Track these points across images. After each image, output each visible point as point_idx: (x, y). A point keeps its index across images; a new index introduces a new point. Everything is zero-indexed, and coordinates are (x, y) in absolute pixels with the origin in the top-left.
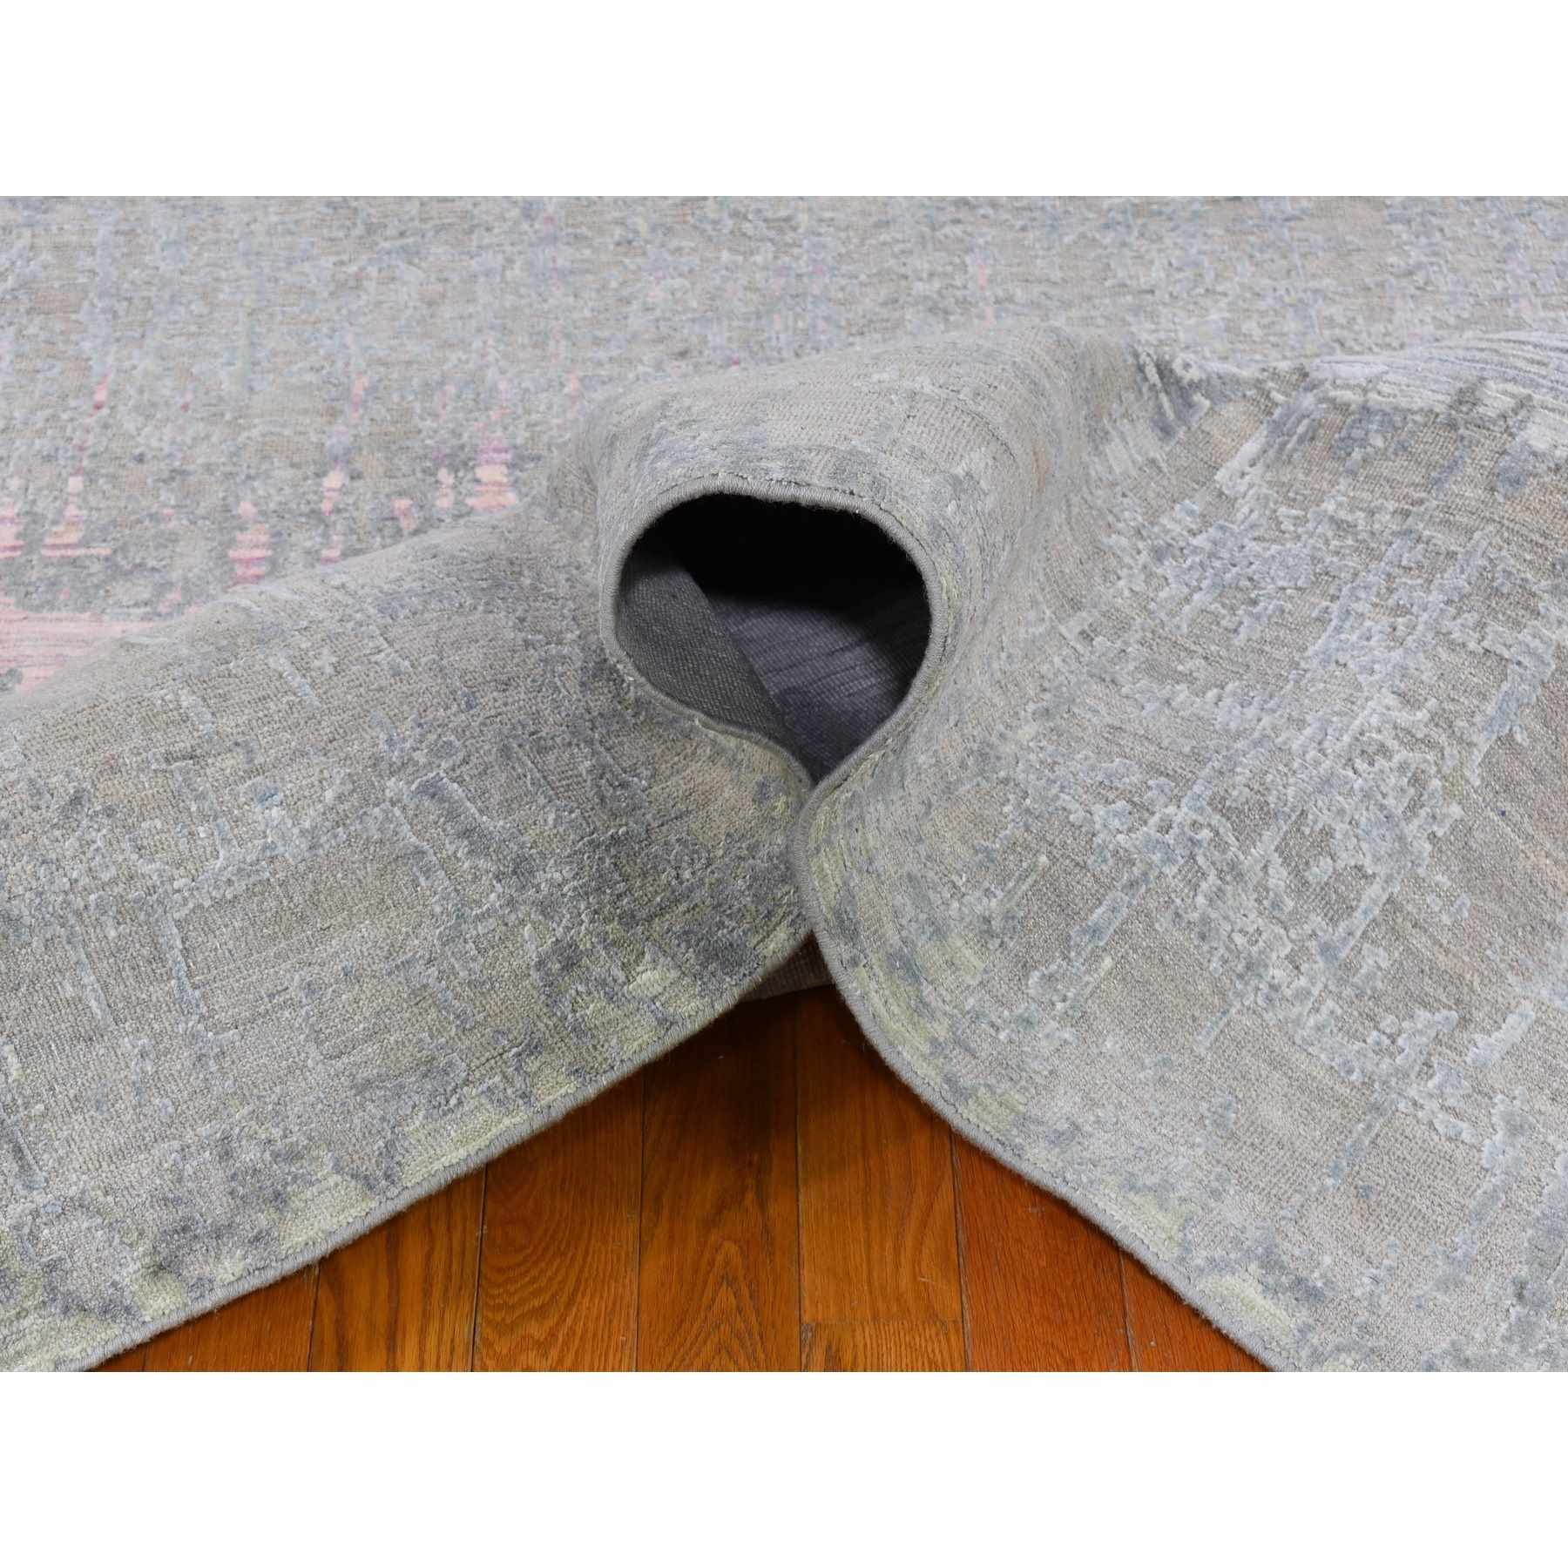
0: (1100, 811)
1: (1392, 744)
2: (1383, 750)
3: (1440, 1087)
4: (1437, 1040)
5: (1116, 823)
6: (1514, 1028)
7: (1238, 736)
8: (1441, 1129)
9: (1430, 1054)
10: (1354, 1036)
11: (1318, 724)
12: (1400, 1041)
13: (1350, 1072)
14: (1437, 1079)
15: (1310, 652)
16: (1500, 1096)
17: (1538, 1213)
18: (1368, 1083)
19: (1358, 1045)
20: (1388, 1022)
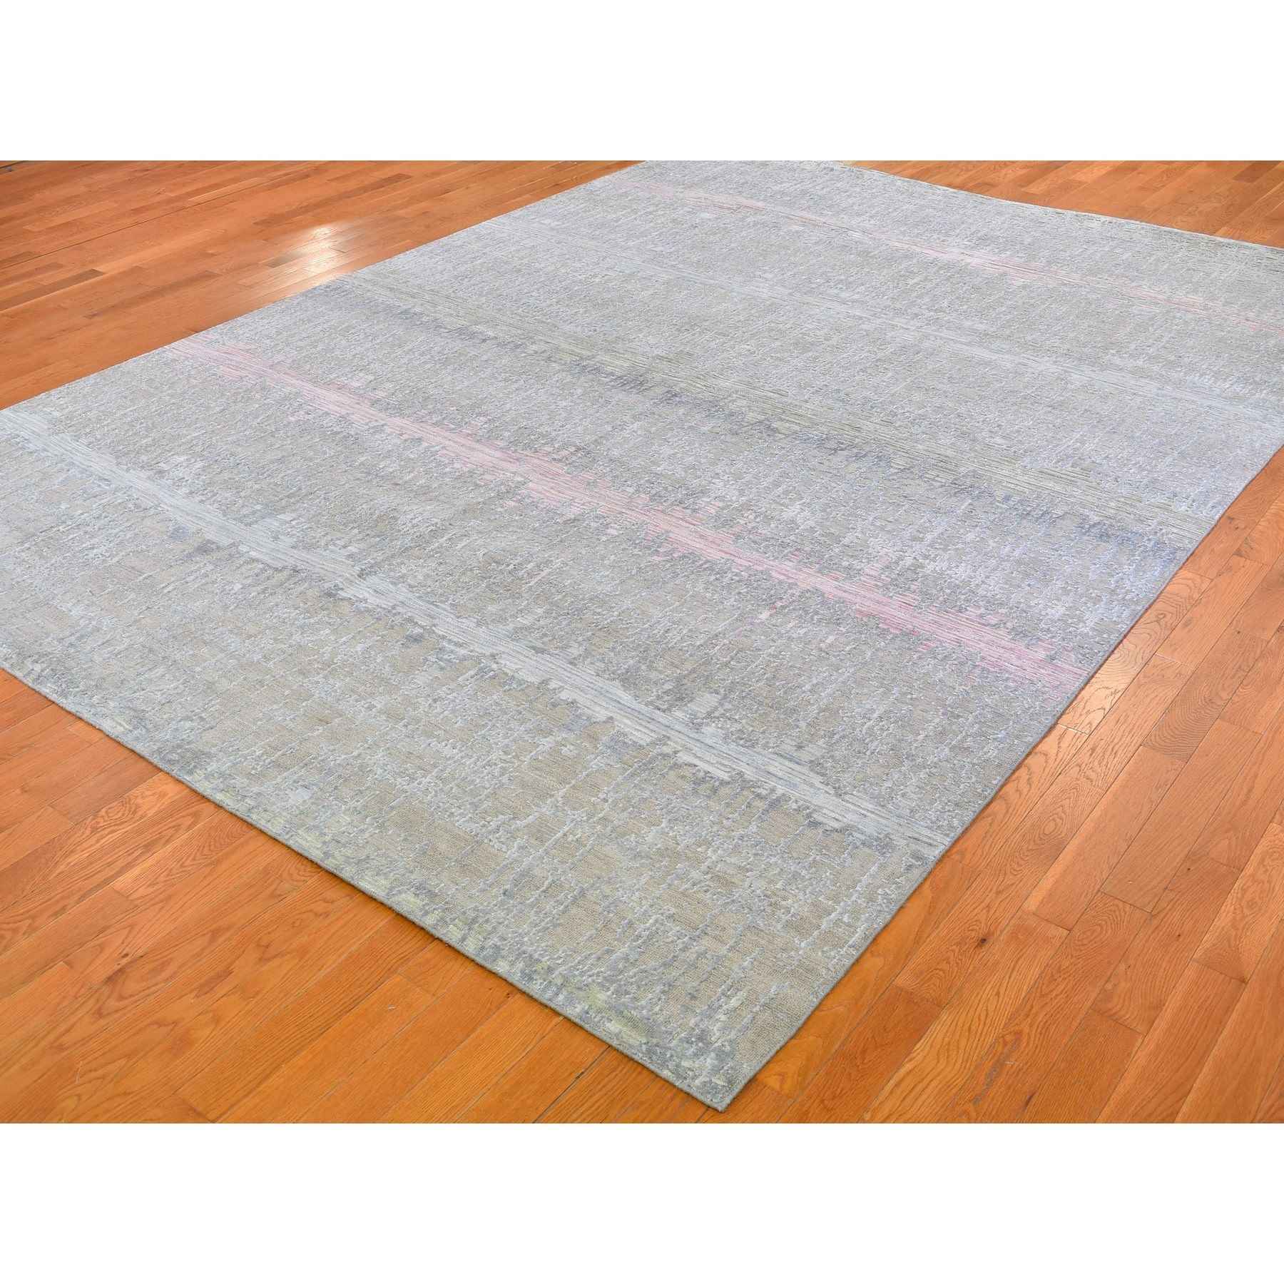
3: (500, 836)
4: (504, 823)
6: (530, 820)
9: (500, 827)
12: (491, 823)
14: (500, 833)
16: (519, 839)
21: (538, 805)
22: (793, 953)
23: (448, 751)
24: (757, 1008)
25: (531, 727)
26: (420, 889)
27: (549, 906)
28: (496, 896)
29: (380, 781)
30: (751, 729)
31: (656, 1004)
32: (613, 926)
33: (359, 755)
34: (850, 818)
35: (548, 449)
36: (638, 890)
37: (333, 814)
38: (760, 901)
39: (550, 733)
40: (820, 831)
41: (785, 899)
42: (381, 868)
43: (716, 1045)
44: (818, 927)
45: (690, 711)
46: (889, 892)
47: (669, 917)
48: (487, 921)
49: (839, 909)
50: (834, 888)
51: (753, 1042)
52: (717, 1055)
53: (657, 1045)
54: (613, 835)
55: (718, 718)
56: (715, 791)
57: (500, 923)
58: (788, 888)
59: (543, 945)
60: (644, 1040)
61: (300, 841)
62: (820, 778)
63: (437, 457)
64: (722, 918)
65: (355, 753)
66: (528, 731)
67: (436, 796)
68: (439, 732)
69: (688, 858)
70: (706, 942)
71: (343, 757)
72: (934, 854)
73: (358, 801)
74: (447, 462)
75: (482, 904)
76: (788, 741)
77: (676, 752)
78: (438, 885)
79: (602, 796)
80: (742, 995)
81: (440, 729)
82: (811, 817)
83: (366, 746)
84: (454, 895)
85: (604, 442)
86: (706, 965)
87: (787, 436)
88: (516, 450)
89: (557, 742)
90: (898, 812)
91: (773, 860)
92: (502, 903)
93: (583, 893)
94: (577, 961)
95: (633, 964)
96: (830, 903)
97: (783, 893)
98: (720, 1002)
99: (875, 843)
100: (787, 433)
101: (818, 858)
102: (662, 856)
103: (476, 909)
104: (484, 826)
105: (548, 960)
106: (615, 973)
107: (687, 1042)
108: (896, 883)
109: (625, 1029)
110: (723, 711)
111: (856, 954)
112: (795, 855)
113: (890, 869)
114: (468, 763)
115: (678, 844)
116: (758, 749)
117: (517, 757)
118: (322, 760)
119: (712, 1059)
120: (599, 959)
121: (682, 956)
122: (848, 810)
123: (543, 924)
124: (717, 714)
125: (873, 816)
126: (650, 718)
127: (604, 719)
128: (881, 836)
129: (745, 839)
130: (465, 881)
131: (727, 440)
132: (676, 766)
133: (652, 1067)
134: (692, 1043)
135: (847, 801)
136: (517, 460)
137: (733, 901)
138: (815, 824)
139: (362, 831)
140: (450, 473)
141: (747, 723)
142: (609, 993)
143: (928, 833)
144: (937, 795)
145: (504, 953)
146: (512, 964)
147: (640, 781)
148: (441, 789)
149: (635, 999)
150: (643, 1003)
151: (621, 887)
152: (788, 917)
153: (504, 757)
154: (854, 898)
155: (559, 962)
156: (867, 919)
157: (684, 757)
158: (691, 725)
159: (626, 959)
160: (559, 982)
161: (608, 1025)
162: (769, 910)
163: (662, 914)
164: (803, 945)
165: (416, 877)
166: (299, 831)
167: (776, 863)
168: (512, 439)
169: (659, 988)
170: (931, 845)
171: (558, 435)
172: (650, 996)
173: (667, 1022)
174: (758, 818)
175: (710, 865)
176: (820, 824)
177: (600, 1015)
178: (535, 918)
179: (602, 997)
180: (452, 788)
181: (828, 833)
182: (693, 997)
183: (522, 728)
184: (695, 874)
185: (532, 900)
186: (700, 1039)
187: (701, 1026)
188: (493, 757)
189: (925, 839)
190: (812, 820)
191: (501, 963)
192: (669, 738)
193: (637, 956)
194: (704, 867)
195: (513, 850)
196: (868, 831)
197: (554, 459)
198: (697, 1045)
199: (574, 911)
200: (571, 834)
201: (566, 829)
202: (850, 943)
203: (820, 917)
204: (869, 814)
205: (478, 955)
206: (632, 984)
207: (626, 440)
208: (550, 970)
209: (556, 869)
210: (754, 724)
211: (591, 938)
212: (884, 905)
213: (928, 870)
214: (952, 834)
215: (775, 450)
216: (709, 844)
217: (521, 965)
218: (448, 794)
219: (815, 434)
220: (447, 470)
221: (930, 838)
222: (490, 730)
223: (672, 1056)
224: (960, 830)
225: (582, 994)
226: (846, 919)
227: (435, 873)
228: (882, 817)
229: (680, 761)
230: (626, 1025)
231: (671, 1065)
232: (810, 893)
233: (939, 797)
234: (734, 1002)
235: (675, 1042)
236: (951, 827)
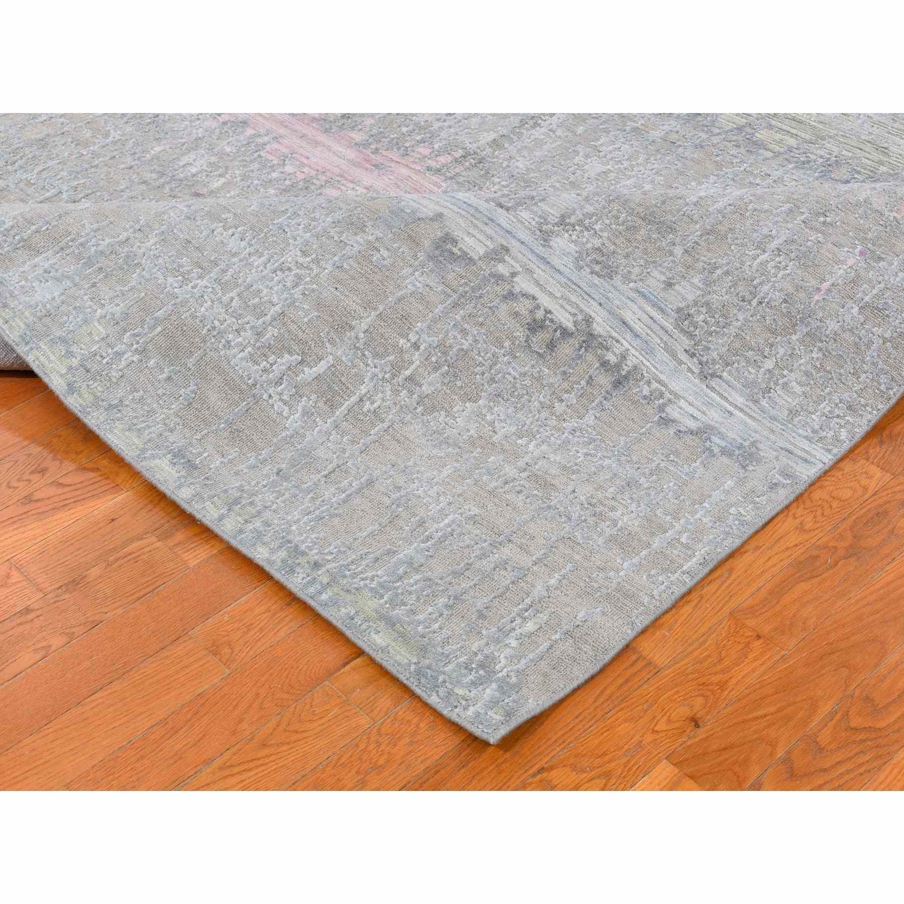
0: (170, 280)
1: (294, 268)
2: (289, 269)
3: (282, 390)
4: (289, 368)
5: (176, 285)
6: (322, 367)
7: (235, 255)
8: (276, 408)
9: (284, 375)
10: (256, 363)
11: (267, 256)
12: (274, 367)
13: (249, 379)
14: (283, 386)
15: (275, 222)
16: (305, 398)
17: (299, 447)
18: (254, 385)
19: (256, 367)
20: (272, 359)
21: (332, 342)
22: (612, 574)
23: (233, 244)
24: (557, 636)
25: (340, 217)
26: (178, 455)
27: (328, 492)
28: (267, 476)
29: (147, 280)
30: (612, 248)
31: (436, 620)
32: (401, 523)
33: (128, 239)
34: (714, 417)
35: (423, 150)
36: (437, 484)
37: (86, 321)
38: (582, 510)
39: (362, 228)
40: (672, 431)
41: (612, 509)
42: (135, 421)
43: (500, 675)
44: (649, 545)
45: (540, 213)
46: (743, 512)
47: (472, 518)
48: (251, 503)
49: (678, 527)
50: (676, 501)
51: (545, 675)
52: (499, 687)
53: (429, 667)
54: (420, 409)
55: (573, 226)
56: (551, 346)
57: (266, 507)
58: (619, 496)
59: (313, 536)
60: (415, 660)
61: (42, 359)
62: (687, 342)
63: (262, 153)
64: (532, 525)
65: (122, 237)
66: (336, 223)
67: (212, 307)
68: (228, 215)
69: (504, 451)
70: (507, 551)
71: (107, 241)
72: (808, 473)
73: (117, 305)
74: (275, 162)
75: (249, 484)
76: (656, 273)
77: (514, 275)
78: (200, 454)
79: (413, 338)
80: (543, 617)
81: (229, 211)
82: (663, 411)
83: (137, 227)
84: (217, 469)
85: (506, 145)
86: (505, 578)
87: (777, 155)
88: (377, 149)
89: (369, 242)
90: (773, 412)
91: (607, 462)
92: (274, 484)
93: (370, 483)
94: (350, 560)
95: (417, 570)
96: (668, 518)
97: (613, 503)
98: (514, 624)
99: (737, 452)
100: (777, 148)
101: (663, 465)
102: (473, 444)
103: (241, 489)
104: (265, 370)
105: (316, 554)
106: (392, 579)
107: (466, 668)
108: (754, 502)
109: (394, 644)
110: (581, 217)
111: (690, 583)
112: (635, 458)
113: (749, 486)
114: (256, 264)
115: (495, 432)
116: (617, 280)
117: (317, 261)
118: (81, 244)
119: (492, 690)
120: (377, 559)
121: (478, 564)
122: (709, 404)
123: (317, 512)
124: (572, 220)
125: (740, 414)
126: (489, 219)
127: (431, 214)
128: (746, 444)
129: (578, 433)
130: (233, 453)
131: (687, 154)
132: (510, 296)
133: (418, 691)
134: (471, 670)
135: (713, 389)
136: (376, 166)
137: (549, 507)
138: (666, 422)
139: (119, 355)
140: (277, 180)
141: (608, 238)
142: (382, 601)
143: (806, 445)
144: (827, 390)
145: (266, 539)
146: (273, 551)
147: (463, 318)
148: (219, 299)
149: (413, 612)
150: (421, 617)
151: (417, 478)
152: (614, 531)
153: (301, 260)
154: (698, 516)
155: (329, 558)
156: (711, 541)
157: (523, 284)
158: (538, 232)
159: (410, 564)
160: (325, 580)
161: (373, 636)
162: (591, 520)
163: (461, 514)
164: (626, 565)
165: (176, 439)
166: (42, 344)
167: (610, 467)
168: (375, 131)
169: (442, 601)
170: (806, 461)
171: (441, 128)
172: (430, 609)
173: (446, 641)
174: (597, 405)
175: (530, 461)
176: (673, 421)
177: (367, 624)
178: (310, 505)
179: (371, 605)
180: (232, 299)
181: (682, 435)
182: (481, 616)
183: (329, 219)
184: (510, 471)
185: (309, 484)
186: (482, 666)
187: (485, 652)
188: (289, 258)
189: (800, 453)
190: (664, 415)
191: (260, 549)
192: (507, 250)
193: (422, 561)
194: (521, 463)
195: (296, 416)
196: (731, 435)
197: (429, 169)
198: (477, 672)
199: (357, 500)
200: (369, 399)
201: (363, 389)
202: (685, 568)
203: (653, 534)
204: (736, 412)
205: (235, 537)
206: (410, 593)
207: (539, 143)
208: (316, 565)
209: (344, 451)
210: (618, 242)
211: (372, 534)
212: (734, 527)
213: (798, 492)
214: (835, 451)
215: (755, 176)
216: (532, 435)
217: (283, 554)
218: (227, 306)
219: (818, 153)
220: (274, 175)
221: (807, 452)
222: (289, 218)
223: (444, 682)
224: (847, 446)
225: (349, 597)
226: (684, 540)
227: (199, 436)
228: (750, 416)
229: (517, 290)
230: (395, 640)
231: (442, 691)
232: (645, 504)
233: (829, 394)
234: (530, 626)
235: (450, 667)
236: (837, 439)
